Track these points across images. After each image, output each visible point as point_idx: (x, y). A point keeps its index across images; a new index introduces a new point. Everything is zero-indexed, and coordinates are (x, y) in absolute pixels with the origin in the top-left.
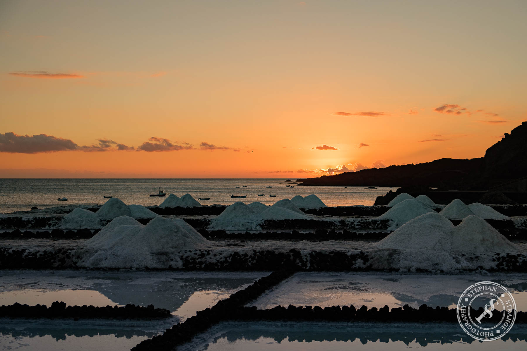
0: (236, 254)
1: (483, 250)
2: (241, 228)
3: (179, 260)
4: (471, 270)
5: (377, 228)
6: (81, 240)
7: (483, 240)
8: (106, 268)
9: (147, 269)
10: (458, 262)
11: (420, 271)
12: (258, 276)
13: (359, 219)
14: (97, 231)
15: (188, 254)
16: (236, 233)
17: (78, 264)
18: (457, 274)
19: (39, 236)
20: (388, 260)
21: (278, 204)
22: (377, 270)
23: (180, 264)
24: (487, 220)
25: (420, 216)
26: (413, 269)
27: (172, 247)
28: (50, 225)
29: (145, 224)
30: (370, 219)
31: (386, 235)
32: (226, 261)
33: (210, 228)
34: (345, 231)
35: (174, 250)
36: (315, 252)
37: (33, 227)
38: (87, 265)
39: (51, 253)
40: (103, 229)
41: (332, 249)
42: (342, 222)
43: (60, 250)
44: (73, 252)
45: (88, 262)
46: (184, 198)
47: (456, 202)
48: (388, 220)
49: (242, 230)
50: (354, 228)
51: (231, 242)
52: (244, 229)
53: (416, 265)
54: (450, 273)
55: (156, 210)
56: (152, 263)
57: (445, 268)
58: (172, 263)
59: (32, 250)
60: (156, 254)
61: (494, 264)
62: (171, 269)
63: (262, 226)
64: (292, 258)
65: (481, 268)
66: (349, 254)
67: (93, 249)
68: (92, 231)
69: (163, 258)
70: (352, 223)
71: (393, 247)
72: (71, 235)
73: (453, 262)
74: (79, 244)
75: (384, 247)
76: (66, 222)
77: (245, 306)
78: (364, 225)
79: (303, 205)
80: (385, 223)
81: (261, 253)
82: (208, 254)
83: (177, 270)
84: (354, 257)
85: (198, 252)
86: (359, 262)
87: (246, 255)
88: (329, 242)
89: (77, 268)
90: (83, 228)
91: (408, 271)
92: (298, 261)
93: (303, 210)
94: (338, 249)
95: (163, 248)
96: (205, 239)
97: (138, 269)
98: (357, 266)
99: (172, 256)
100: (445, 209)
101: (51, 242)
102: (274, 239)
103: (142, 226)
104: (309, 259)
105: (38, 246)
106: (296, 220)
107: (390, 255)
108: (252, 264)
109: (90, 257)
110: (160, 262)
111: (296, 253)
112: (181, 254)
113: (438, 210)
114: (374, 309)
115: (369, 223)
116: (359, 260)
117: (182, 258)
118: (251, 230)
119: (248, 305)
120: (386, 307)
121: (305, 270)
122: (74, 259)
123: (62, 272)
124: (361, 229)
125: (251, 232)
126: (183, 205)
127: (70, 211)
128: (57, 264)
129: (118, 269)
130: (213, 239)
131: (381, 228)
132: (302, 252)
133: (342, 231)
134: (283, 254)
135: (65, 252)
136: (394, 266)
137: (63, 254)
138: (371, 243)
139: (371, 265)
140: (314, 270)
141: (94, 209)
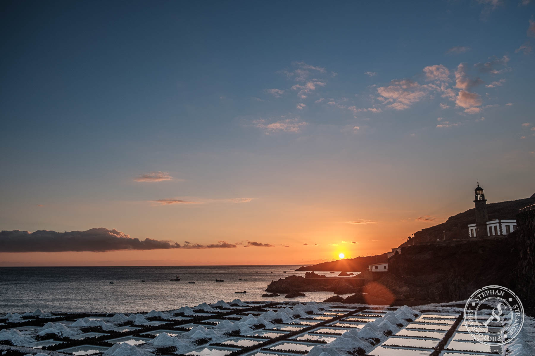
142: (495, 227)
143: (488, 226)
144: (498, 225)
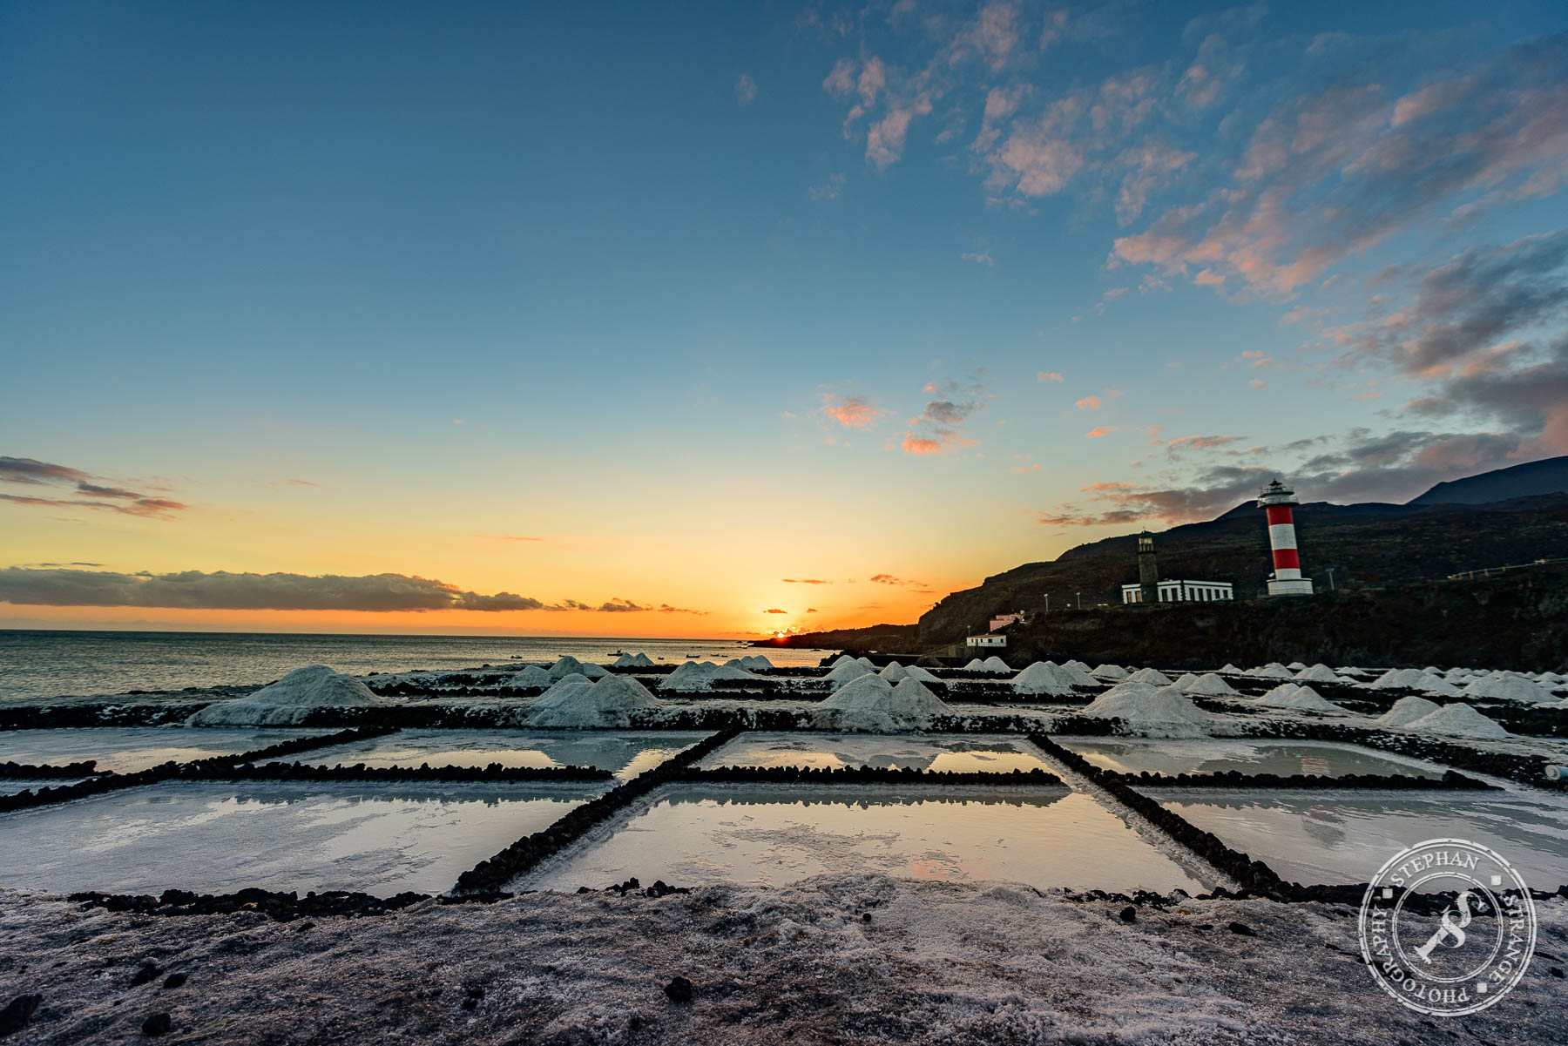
0: (685, 713)
1: (919, 710)
2: (692, 687)
3: (626, 718)
4: (908, 731)
5: (821, 689)
6: (528, 698)
7: (919, 701)
8: (552, 727)
9: (594, 728)
10: (896, 723)
11: (861, 731)
12: (705, 735)
13: (805, 680)
14: (546, 689)
15: (637, 712)
16: (686, 692)
17: (522, 723)
18: (896, 735)
19: (486, 693)
20: (831, 720)
21: (727, 664)
22: (820, 730)
23: (628, 723)
24: (923, 682)
25: (861, 677)
26: (854, 729)
27: (621, 706)
28: (499, 683)
29: (595, 682)
30: (815, 679)
31: (829, 695)
32: (674, 720)
33: (661, 687)
34: (791, 691)
35: (622, 709)
36: (762, 711)
37: (482, 684)
38: (532, 723)
39: (495, 711)
40: (553, 686)
41: (777, 708)
42: (789, 683)
43: (505, 709)
44: (519, 710)
45: (533, 721)
46: (638, 657)
47: (893, 664)
48: (831, 681)
49: (693, 689)
50: (799, 688)
51: (680, 701)
52: (694, 688)
53: (856, 725)
54: (889, 734)
55: (610, 668)
56: (598, 721)
57: (885, 729)
58: (620, 722)
59: (476, 708)
60: (604, 713)
61: (929, 725)
62: (618, 728)
63: (712, 685)
64: (739, 717)
65: (919, 728)
66: (794, 713)
67: (539, 707)
68: (542, 689)
69: (611, 717)
70: (798, 683)
71: (836, 707)
72: (520, 693)
73: (892, 723)
74: (526, 702)
75: (828, 707)
76: (517, 679)
77: (689, 767)
78: (809, 686)
79: (753, 665)
80: (828, 684)
81: (709, 712)
82: (657, 713)
83: (625, 729)
84: (799, 717)
85: (646, 710)
86: (803, 722)
87: (694, 714)
88: (775, 702)
89: (521, 727)
90: (533, 686)
91: (850, 731)
92: (744, 720)
93: (752, 670)
94: (784, 709)
95: (612, 706)
96: (655, 698)
97: (584, 729)
98: (801, 726)
99: (620, 715)
100: (884, 670)
101: (498, 700)
102: (723, 698)
103: (593, 684)
104: (755, 718)
105: (483, 704)
106: (745, 680)
107: (833, 715)
108: (700, 723)
109: (536, 715)
110: (607, 720)
111: (743, 712)
112: (629, 713)
113: (877, 672)
114: (817, 770)
115: (814, 684)
116: (803, 720)
117: (629, 717)
118: (701, 689)
119: (692, 766)
120: (829, 768)
121: (751, 730)
122: (519, 718)
123: (505, 731)
124: (805, 689)
125: (701, 691)
126: (636, 664)
127: (523, 668)
128: (500, 723)
129: (563, 728)
130: (663, 698)
131: (824, 689)
132: (749, 711)
133: (787, 691)
134: (730, 713)
135: (511, 710)
136: (836, 726)
137: (508, 712)
138: (815, 702)
139: (815, 725)
140: (761, 729)
141: (547, 667)
142: (1174, 591)
143: (1160, 589)
144: (1179, 587)
